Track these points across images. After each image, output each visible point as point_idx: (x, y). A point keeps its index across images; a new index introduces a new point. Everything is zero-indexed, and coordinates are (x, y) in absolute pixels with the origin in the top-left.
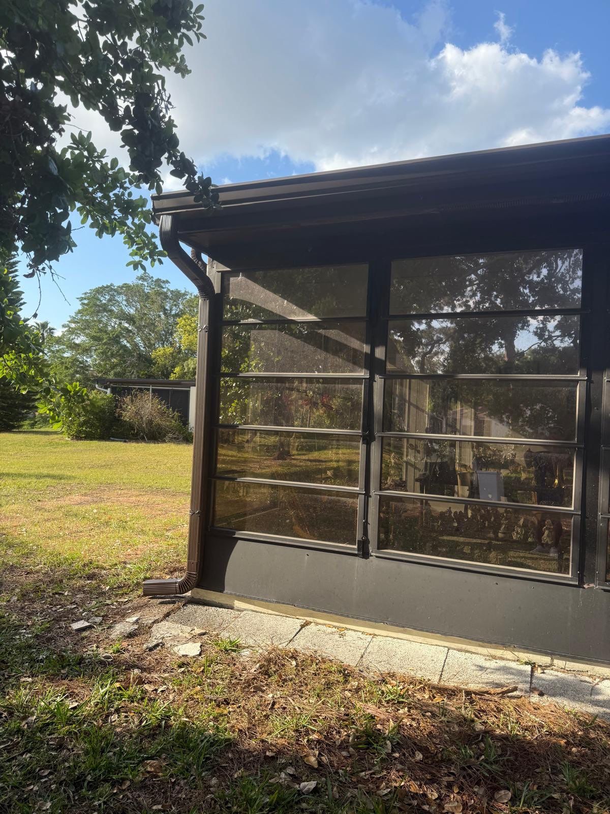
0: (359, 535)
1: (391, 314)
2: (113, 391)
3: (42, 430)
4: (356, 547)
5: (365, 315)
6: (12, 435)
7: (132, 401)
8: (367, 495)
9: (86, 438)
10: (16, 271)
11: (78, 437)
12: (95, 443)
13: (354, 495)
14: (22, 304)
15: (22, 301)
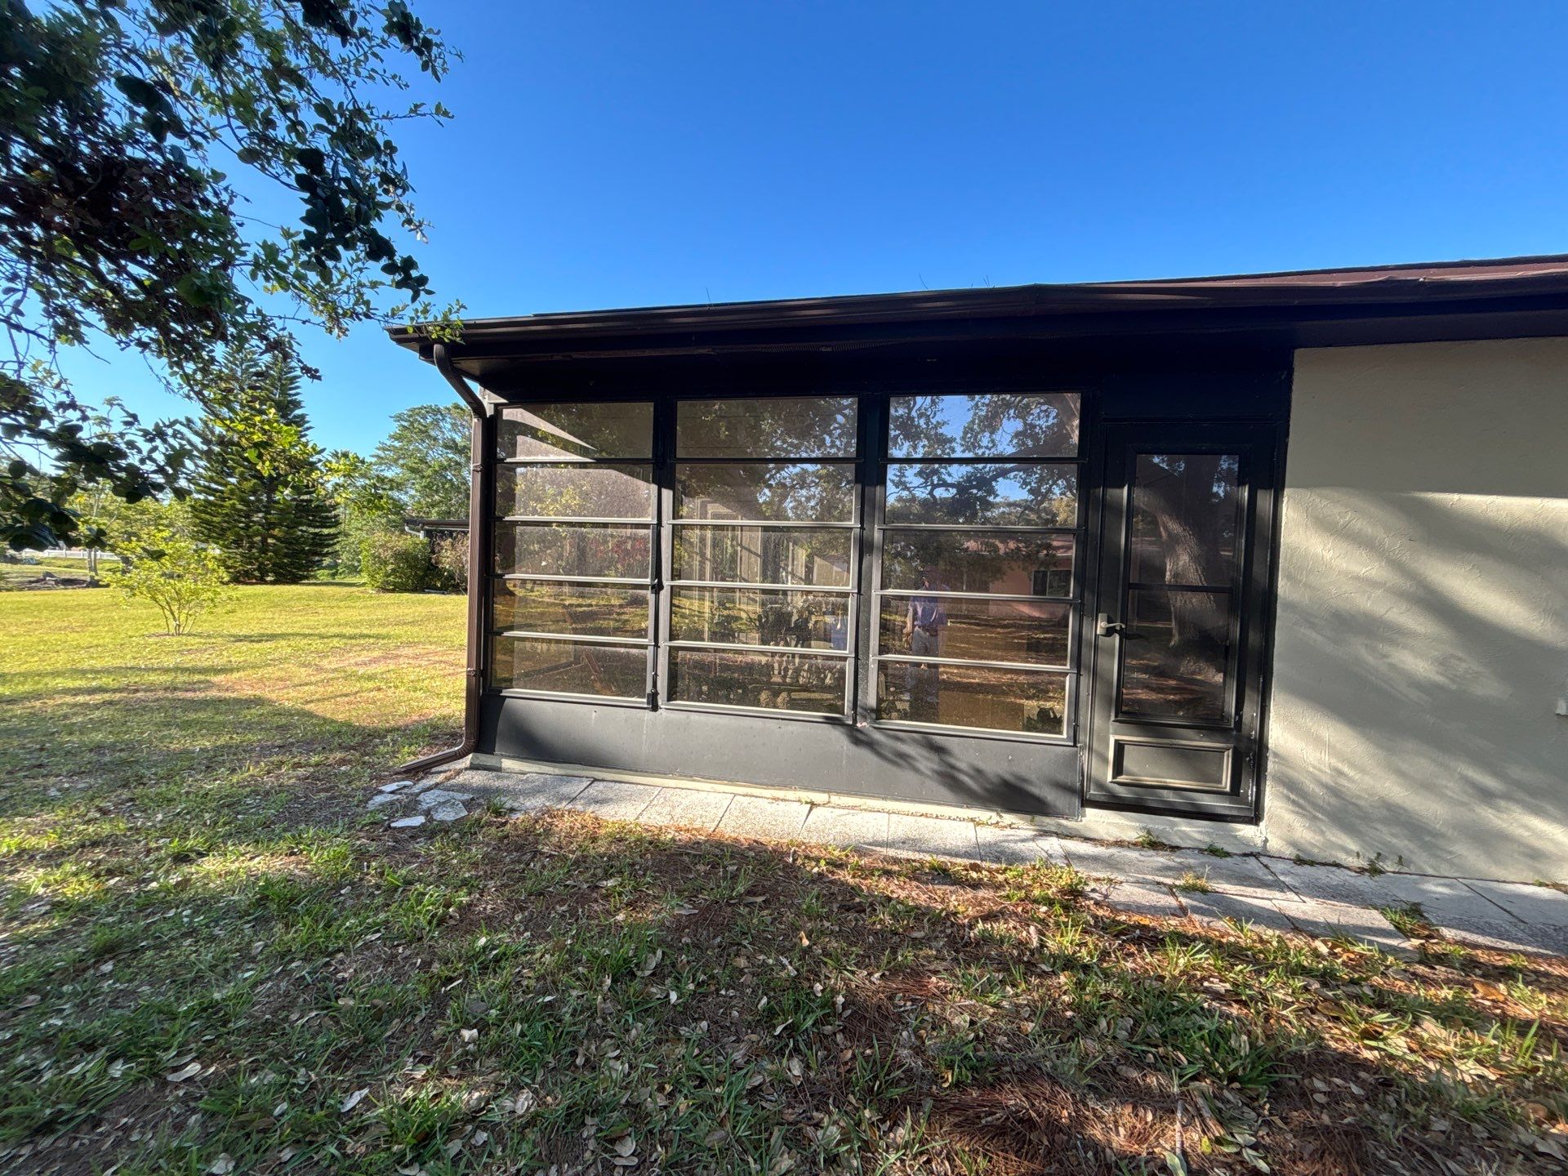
0: (649, 689)
1: (678, 456)
2: (429, 534)
3: (347, 580)
4: (645, 700)
5: (650, 456)
6: (298, 587)
7: (453, 545)
8: (657, 646)
9: (393, 591)
10: (298, 387)
11: (384, 589)
12: (406, 596)
13: (645, 647)
14: (308, 429)
15: (307, 425)
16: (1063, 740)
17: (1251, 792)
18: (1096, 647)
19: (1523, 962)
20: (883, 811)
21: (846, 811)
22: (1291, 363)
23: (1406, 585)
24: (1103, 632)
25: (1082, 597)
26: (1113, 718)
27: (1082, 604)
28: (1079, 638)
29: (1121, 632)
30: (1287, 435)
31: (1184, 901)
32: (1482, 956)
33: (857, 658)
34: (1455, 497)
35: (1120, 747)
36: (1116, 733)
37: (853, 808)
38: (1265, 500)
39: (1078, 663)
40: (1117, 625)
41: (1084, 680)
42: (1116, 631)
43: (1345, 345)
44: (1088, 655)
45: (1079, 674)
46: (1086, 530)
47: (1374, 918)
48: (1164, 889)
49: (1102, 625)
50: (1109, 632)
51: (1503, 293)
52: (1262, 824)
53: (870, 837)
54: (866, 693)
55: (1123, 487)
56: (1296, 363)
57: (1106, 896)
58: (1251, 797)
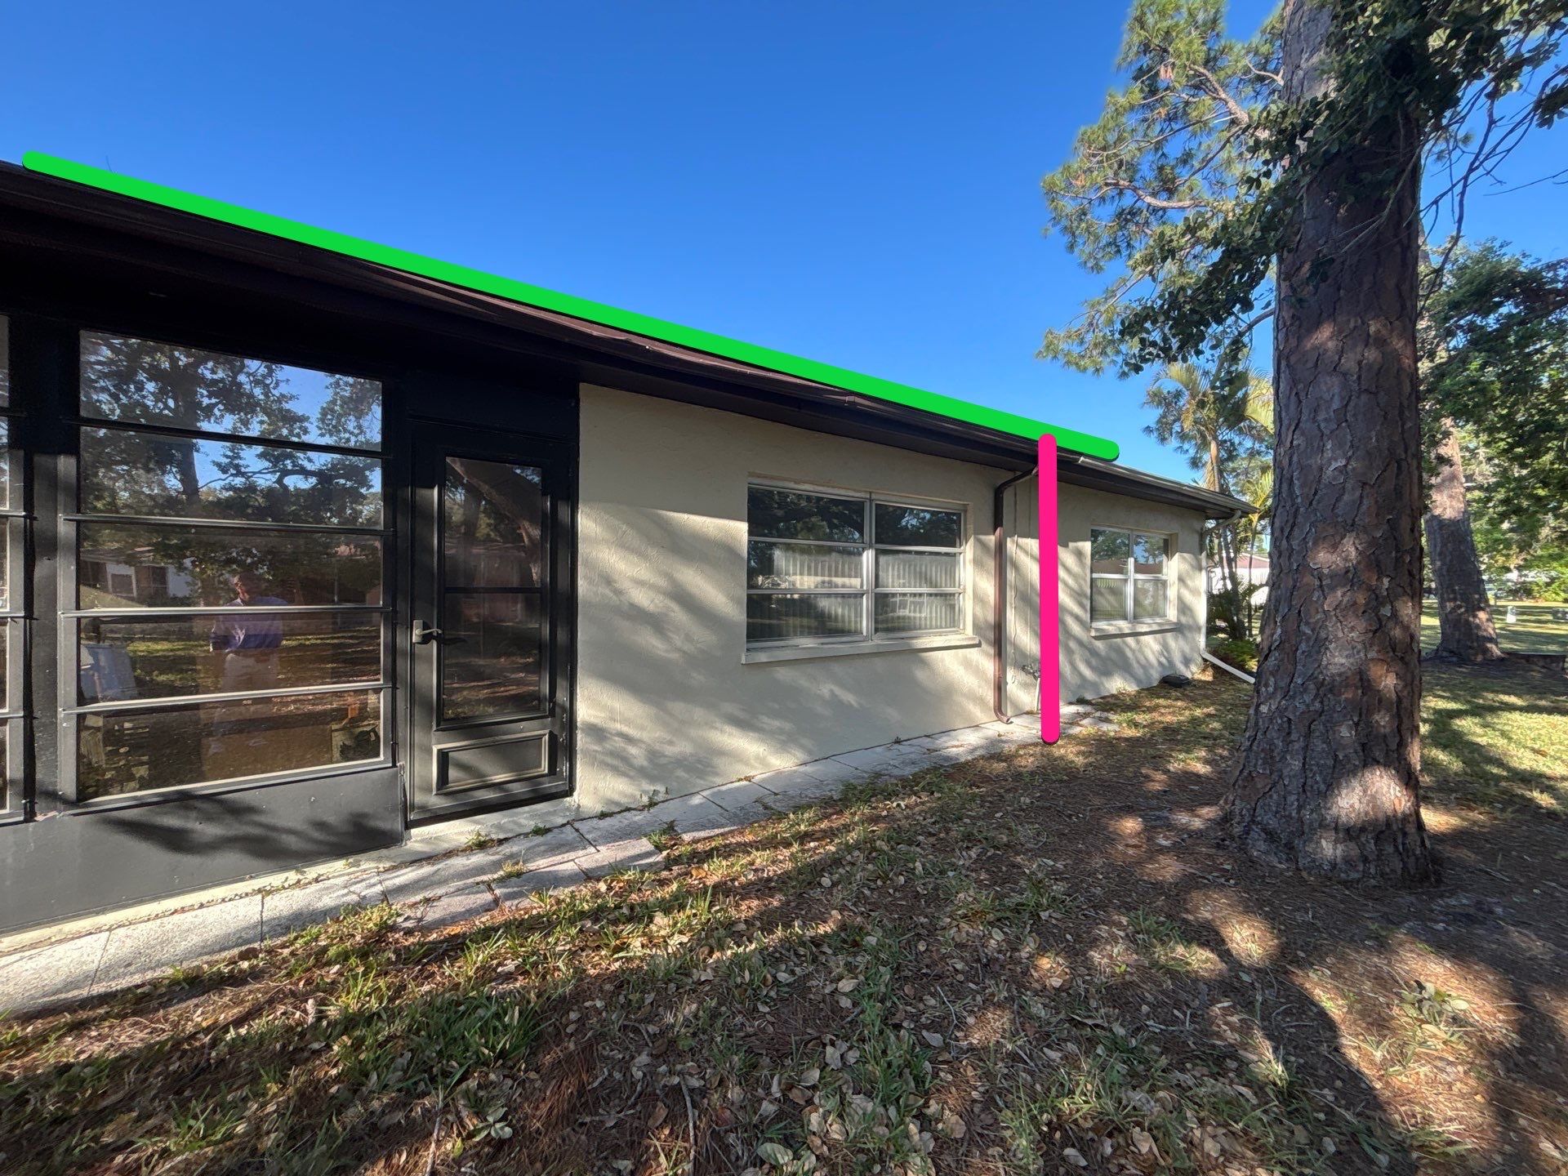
16: (380, 763)
17: (565, 768)
18: (412, 655)
19: (720, 842)
20: (99, 930)
21: (17, 957)
22: (578, 395)
23: (662, 582)
24: (419, 640)
25: (394, 605)
26: (434, 728)
27: (395, 611)
28: (392, 649)
29: (438, 638)
30: (578, 456)
31: (498, 892)
32: (700, 847)
33: (29, 717)
34: (686, 516)
35: (444, 757)
36: (439, 743)
37: (33, 946)
38: (564, 512)
39: (393, 677)
40: (435, 630)
41: (400, 693)
42: (434, 638)
43: (628, 390)
44: (403, 665)
45: (394, 688)
46: (395, 531)
47: (645, 845)
48: (482, 887)
49: (417, 633)
50: (426, 639)
51: (696, 372)
52: (575, 794)
53: (59, 980)
54: (53, 765)
55: (433, 488)
56: (581, 394)
57: (420, 920)
58: (566, 774)
